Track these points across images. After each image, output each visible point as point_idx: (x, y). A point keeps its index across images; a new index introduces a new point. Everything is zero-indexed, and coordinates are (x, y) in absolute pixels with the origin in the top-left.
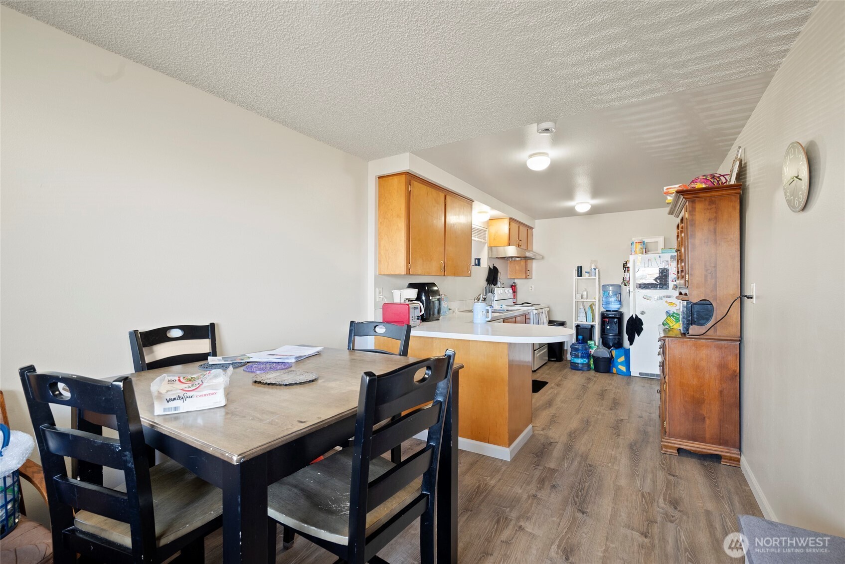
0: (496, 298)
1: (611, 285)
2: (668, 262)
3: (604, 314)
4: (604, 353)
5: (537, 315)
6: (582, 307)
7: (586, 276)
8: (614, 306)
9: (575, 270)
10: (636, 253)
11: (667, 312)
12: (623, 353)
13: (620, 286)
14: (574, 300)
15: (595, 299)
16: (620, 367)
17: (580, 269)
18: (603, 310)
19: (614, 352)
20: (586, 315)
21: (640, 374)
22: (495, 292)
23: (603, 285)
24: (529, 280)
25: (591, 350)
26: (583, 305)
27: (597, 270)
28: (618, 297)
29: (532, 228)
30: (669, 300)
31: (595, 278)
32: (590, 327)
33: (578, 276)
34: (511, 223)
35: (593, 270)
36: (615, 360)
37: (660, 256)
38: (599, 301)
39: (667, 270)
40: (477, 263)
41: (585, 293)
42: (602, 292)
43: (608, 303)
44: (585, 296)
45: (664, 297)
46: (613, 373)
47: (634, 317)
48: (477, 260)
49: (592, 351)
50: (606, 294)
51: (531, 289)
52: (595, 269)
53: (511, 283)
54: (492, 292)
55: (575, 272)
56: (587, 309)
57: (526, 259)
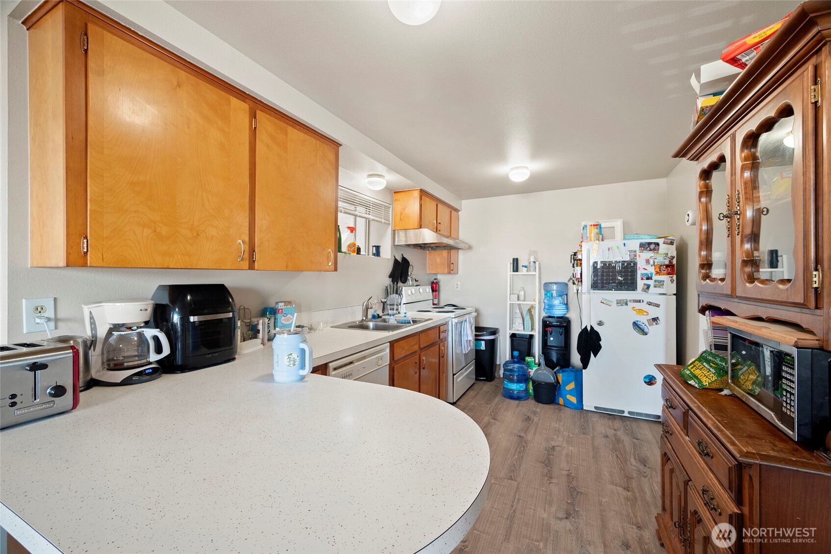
0: (404, 301)
1: (555, 283)
2: (635, 251)
3: (547, 321)
4: (546, 375)
5: (458, 325)
6: (518, 311)
7: (523, 271)
8: (559, 311)
9: (509, 264)
10: (591, 240)
11: (634, 323)
12: (573, 378)
13: (566, 285)
14: (509, 302)
15: (534, 300)
16: (568, 397)
17: (516, 262)
18: (544, 314)
19: (560, 376)
20: (523, 321)
21: (596, 408)
22: (403, 293)
23: (545, 283)
24: (454, 276)
25: (530, 370)
26: (520, 309)
27: (537, 263)
28: (564, 299)
29: (457, 210)
30: (638, 306)
31: (534, 273)
32: (528, 337)
33: (514, 271)
34: (423, 196)
35: (532, 263)
36: (562, 387)
37: (624, 244)
38: (540, 303)
39: (634, 264)
40: (374, 252)
41: (522, 293)
42: (543, 292)
43: (551, 307)
44: (522, 298)
45: (630, 301)
46: (559, 404)
47: (589, 329)
48: (374, 248)
49: (532, 372)
50: (548, 295)
51: (457, 288)
52: (534, 262)
53: (432, 279)
54: (398, 292)
55: (509, 266)
56: (525, 314)
57: (449, 248)
